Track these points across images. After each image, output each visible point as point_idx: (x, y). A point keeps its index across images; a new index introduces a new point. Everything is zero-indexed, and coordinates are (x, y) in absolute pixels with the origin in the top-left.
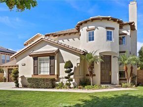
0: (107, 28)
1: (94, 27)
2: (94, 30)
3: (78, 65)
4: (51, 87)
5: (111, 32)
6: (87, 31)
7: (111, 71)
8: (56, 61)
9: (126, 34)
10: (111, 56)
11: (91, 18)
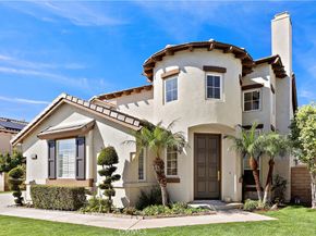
0: (206, 69)
1: (177, 67)
2: (177, 74)
3: (134, 156)
4: (73, 207)
5: (218, 78)
6: (164, 78)
7: (220, 170)
8: (88, 148)
9: (261, 86)
10: (220, 135)
11: (168, 46)
